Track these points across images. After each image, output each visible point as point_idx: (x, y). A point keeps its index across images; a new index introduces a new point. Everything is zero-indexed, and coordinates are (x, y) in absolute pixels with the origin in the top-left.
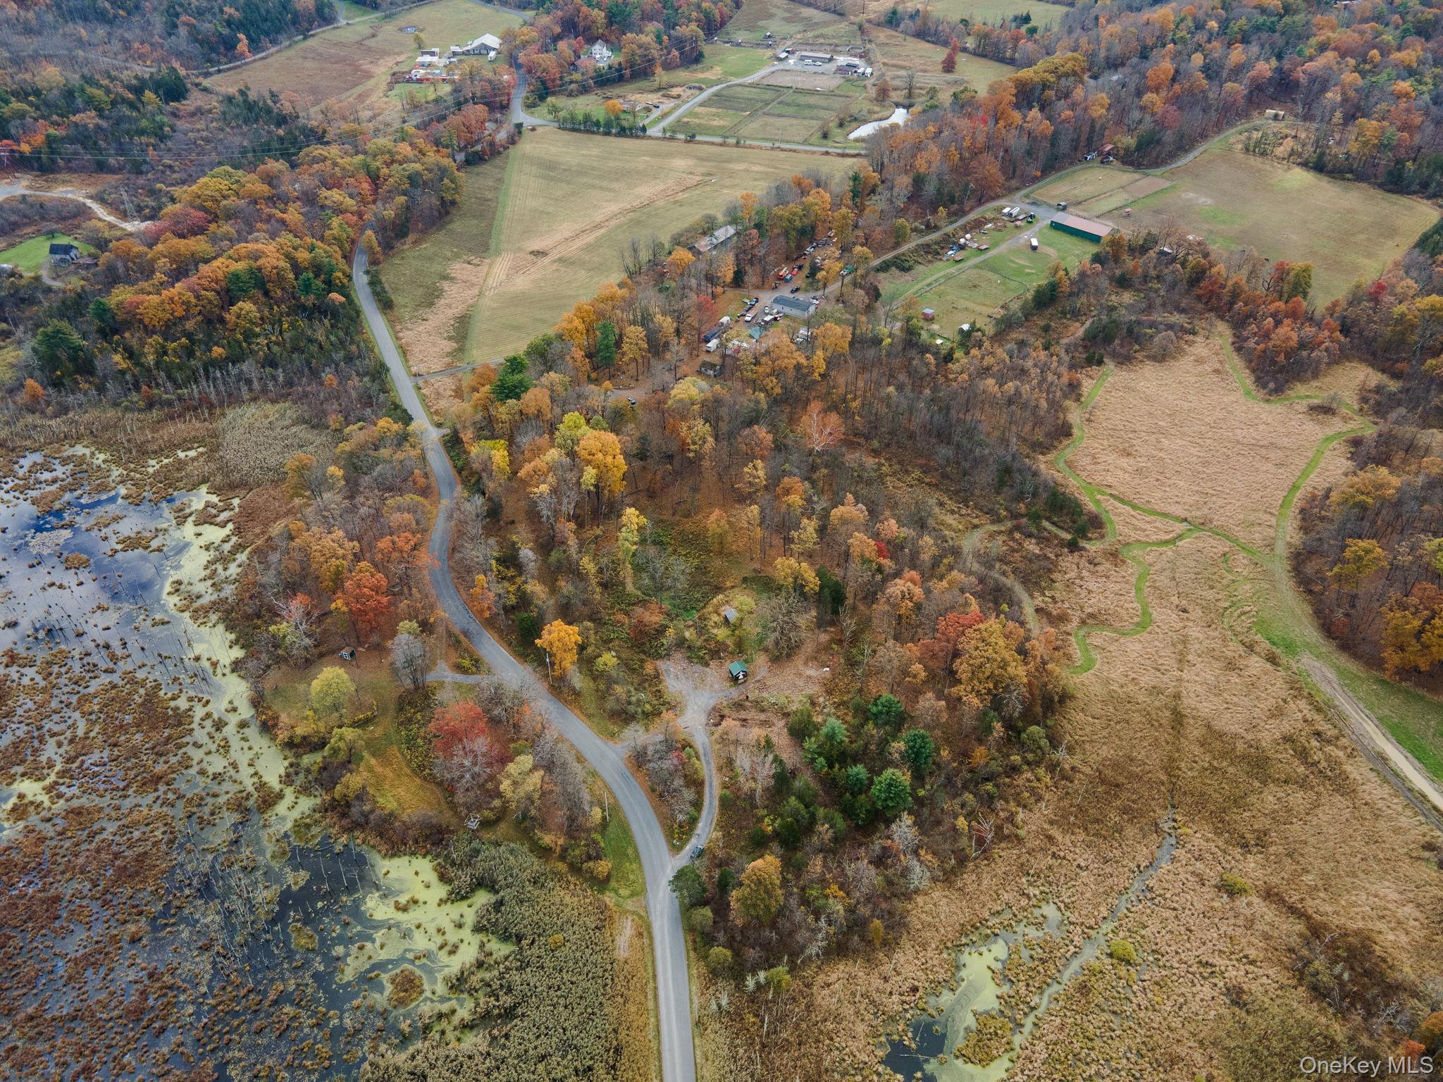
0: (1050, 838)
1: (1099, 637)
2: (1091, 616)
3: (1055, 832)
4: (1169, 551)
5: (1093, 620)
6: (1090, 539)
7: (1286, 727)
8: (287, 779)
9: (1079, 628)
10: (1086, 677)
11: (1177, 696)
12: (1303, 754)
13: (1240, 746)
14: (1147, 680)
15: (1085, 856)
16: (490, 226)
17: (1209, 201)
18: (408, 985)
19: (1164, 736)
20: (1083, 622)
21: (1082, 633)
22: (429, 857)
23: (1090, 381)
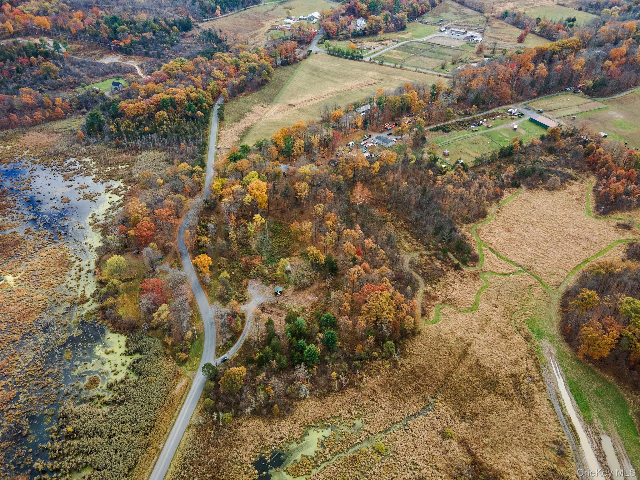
0: (375, 392)
1: (447, 310)
2: (449, 300)
3: (379, 390)
4: (504, 279)
5: (450, 302)
6: (468, 266)
7: (516, 370)
8: (93, 295)
9: (440, 304)
10: (431, 326)
11: (470, 344)
12: (517, 384)
13: (488, 373)
14: (459, 334)
15: (386, 403)
16: (279, 92)
17: (622, 117)
18: (94, 382)
19: (453, 360)
20: (443, 302)
21: (441, 306)
22: (126, 336)
23: (509, 194)
